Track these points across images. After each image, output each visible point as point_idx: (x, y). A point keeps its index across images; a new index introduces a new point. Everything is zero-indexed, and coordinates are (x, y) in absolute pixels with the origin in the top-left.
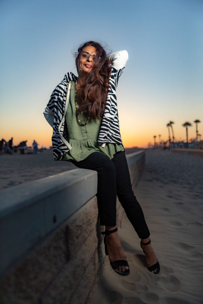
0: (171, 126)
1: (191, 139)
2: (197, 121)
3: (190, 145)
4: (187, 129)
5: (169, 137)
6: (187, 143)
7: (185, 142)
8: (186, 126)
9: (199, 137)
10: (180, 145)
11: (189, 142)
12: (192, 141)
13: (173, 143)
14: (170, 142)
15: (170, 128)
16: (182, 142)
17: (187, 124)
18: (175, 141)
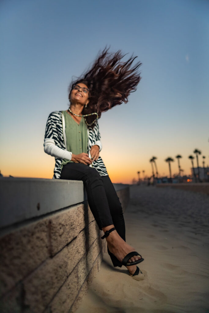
2: (179, 157)
4: (170, 165)
5: (153, 173)
7: (169, 177)
8: (168, 161)
10: (164, 180)
11: (172, 177)
12: (175, 177)
14: (154, 178)
15: (154, 164)
16: (166, 178)
18: (158, 177)
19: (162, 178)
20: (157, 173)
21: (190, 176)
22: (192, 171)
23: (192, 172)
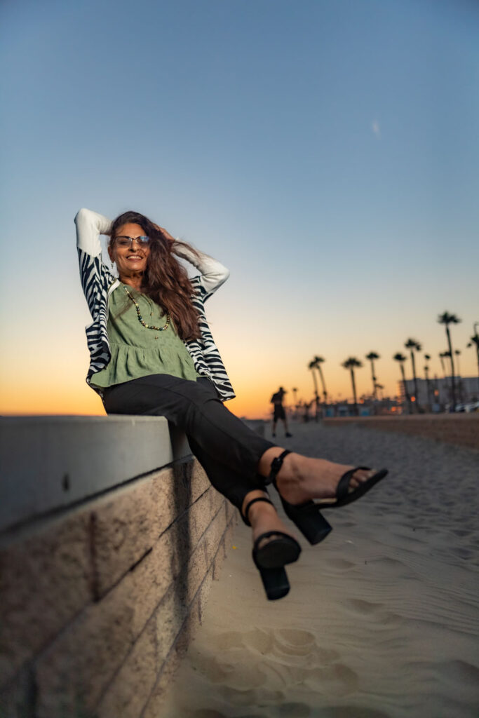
0: (318, 367)
1: (364, 396)
2: (373, 356)
3: (362, 410)
4: (352, 374)
5: (316, 392)
6: (355, 404)
7: (351, 402)
8: (350, 366)
9: (379, 391)
10: (341, 409)
11: (359, 402)
12: (365, 401)
13: (325, 406)
14: (318, 404)
15: (317, 371)
16: (345, 403)
17: (352, 363)
18: (328, 402)
19: (335, 403)
20: (325, 393)
21: (396, 398)
22: (401, 387)
23: (401, 390)
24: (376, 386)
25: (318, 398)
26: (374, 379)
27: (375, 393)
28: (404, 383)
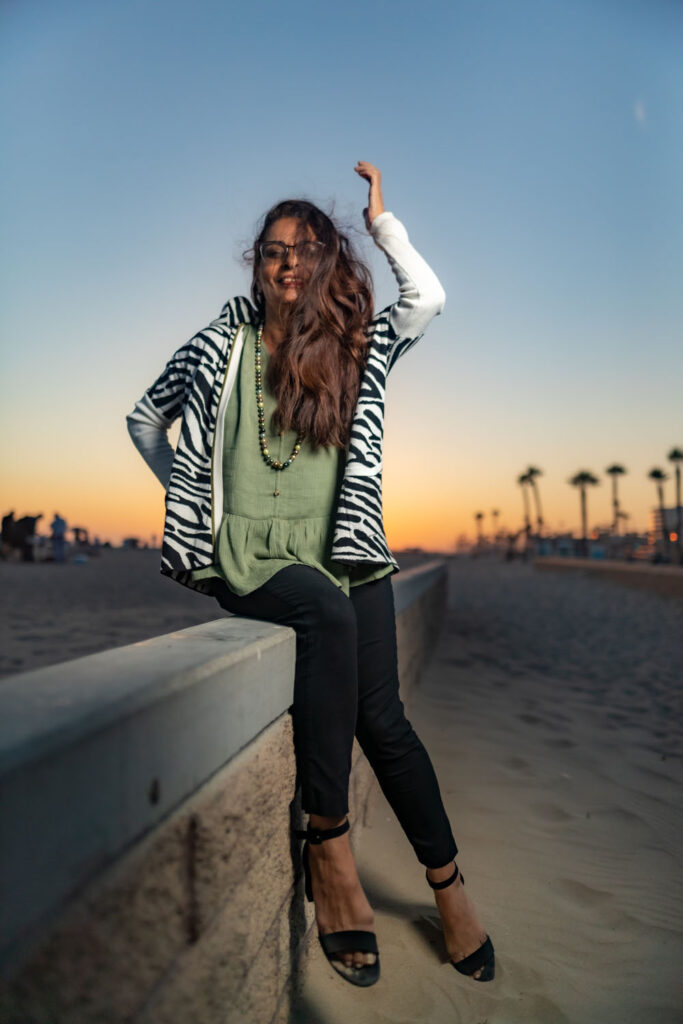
0: (533, 484)
1: (598, 528)
2: (616, 470)
3: (594, 549)
4: (583, 496)
5: (527, 519)
6: (584, 540)
7: (578, 535)
8: (580, 483)
9: (621, 522)
10: (561, 545)
11: (591, 536)
12: (601, 535)
13: (539, 538)
14: (529, 536)
15: (530, 489)
16: (568, 537)
17: (583, 479)
18: (544, 533)
19: (554, 537)
20: (540, 521)
23: (657, 522)
24: (619, 515)
25: (528, 528)
26: (616, 503)
27: (615, 525)
28: (662, 512)
